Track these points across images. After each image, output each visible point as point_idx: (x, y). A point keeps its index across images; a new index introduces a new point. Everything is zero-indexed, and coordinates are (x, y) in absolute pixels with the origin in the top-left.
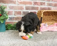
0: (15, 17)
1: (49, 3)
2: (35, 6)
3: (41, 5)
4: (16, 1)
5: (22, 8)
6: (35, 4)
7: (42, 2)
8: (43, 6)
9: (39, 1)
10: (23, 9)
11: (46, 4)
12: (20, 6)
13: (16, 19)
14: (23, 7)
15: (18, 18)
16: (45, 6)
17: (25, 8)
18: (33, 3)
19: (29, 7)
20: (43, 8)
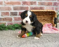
0: (2, 18)
1: (41, 2)
2: (24, 6)
3: (32, 4)
4: (2, 2)
5: (9, 9)
6: (24, 4)
7: (32, 1)
8: (34, 6)
9: (29, 1)
10: (11, 9)
11: (37, 3)
12: (7, 6)
13: (4, 20)
14: (11, 7)
15: (6, 19)
16: (36, 5)
17: (12, 9)
18: (21, 3)
19: (17, 7)
20: (34, 8)
